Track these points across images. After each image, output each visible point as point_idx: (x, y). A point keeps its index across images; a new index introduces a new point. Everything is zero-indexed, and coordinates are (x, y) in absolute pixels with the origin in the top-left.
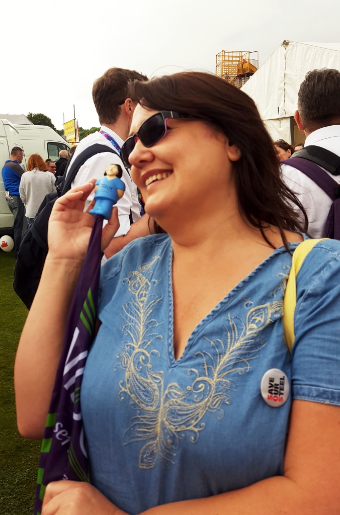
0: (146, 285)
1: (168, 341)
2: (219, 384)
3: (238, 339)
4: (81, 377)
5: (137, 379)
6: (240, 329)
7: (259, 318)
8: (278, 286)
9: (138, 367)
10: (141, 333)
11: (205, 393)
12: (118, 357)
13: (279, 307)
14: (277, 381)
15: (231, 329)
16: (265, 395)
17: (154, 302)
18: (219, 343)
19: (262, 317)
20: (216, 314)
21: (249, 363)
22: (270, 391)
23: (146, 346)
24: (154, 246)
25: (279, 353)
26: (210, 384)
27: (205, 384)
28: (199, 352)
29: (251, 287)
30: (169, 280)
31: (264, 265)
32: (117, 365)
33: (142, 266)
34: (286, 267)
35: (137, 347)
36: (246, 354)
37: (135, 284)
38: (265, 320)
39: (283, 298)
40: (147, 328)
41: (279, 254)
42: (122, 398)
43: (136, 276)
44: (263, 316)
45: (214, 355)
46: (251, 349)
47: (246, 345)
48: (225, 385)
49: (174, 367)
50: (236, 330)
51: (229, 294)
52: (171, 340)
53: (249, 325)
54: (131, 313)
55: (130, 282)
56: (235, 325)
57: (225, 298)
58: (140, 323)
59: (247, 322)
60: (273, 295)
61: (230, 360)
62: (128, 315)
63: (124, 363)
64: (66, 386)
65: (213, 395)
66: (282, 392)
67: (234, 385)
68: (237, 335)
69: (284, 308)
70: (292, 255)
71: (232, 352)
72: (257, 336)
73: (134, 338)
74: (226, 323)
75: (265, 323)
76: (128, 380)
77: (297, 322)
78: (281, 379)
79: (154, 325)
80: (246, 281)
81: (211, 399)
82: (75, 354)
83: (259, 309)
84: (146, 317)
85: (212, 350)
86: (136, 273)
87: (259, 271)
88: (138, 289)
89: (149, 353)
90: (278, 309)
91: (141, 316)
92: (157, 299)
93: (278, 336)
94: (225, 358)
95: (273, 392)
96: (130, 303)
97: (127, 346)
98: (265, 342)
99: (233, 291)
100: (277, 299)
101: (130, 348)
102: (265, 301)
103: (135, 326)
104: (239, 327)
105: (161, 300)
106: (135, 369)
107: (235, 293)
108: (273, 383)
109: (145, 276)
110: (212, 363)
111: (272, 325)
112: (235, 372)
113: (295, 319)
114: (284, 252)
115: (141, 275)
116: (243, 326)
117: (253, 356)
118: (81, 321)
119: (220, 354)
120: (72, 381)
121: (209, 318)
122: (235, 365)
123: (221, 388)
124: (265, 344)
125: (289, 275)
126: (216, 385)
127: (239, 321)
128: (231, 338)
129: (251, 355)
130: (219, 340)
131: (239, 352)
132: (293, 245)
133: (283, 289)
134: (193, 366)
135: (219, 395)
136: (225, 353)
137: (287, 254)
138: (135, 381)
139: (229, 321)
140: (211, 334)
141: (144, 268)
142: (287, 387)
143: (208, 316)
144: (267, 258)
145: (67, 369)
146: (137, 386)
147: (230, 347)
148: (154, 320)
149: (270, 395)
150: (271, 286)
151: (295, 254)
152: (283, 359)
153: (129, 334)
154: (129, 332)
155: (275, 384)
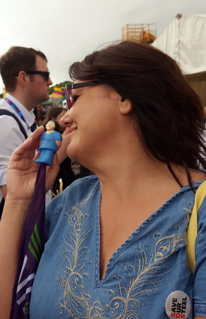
0: (82, 218)
1: (95, 265)
2: (131, 303)
3: (147, 265)
4: (30, 294)
5: (72, 297)
6: (149, 256)
7: (165, 248)
8: (183, 219)
9: (73, 287)
10: (76, 259)
11: (120, 310)
12: (58, 279)
13: (183, 238)
14: (180, 301)
15: (141, 256)
16: (169, 313)
17: (86, 232)
18: (132, 268)
19: (168, 247)
20: (129, 244)
21: (156, 285)
22: (173, 310)
23: (80, 270)
24: (90, 185)
25: (183, 277)
26: (123, 303)
27: (120, 302)
28: (114, 276)
29: (159, 220)
30: (98, 214)
31: (170, 201)
32: (57, 286)
33: (79, 202)
34: (190, 203)
35: (73, 270)
36: (153, 278)
37: (73, 217)
38: (171, 249)
39: (187, 230)
40: (80, 254)
41: (184, 192)
42: (61, 313)
43: (74, 211)
44: (169, 245)
45: (127, 278)
46: (158, 273)
47: (154, 271)
48: (136, 304)
49: (99, 287)
50: (146, 257)
51: (140, 227)
52: (98, 265)
53: (156, 253)
54: (69, 241)
55: (69, 216)
56: (145, 253)
57: (137, 230)
58: (75, 250)
59: (155, 250)
60: (178, 227)
61: (140, 283)
62: (67, 243)
63: (63, 284)
64: (19, 302)
65: (125, 312)
66: (184, 310)
67: (143, 304)
68: (146, 261)
69: (187, 239)
70: (195, 193)
71: (142, 276)
72: (164, 263)
73: (71, 263)
74: (137, 251)
75: (170, 252)
76: (65, 298)
77: (197, 251)
78: (183, 299)
79: (86, 251)
80: (155, 215)
81: (124, 315)
82: (25, 276)
83: (166, 240)
84: (80, 245)
85: (125, 274)
86: (74, 208)
87: (166, 207)
88: (75, 222)
89: (82, 275)
90: (182, 239)
91: (76, 244)
92: (88, 230)
93: (182, 263)
94: (136, 281)
95: (176, 310)
96: (69, 233)
97: (65, 269)
98: (170, 268)
99: (144, 224)
100: (181, 231)
101: (67, 271)
102: (171, 232)
103: (72, 252)
104: (149, 254)
105: (91, 231)
106: (71, 289)
107: (145, 225)
108: (176, 303)
109: (81, 211)
110: (126, 285)
111: (176, 253)
112: (144, 293)
113: (195, 248)
114: (188, 190)
115: (78, 209)
116: (152, 254)
117: (160, 280)
118: (29, 250)
119: (132, 277)
120: (23, 297)
121: (124, 247)
122: (144, 287)
123: (132, 306)
124: (170, 270)
125: (192, 210)
126: (128, 304)
127: (148, 249)
128: (141, 264)
129: (157, 279)
130: (132, 266)
131: (148, 276)
132: (196, 184)
133: (187, 222)
134: (111, 287)
135: (131, 312)
136: (136, 277)
137: (191, 192)
138: (71, 298)
139: (140, 249)
140: (125, 261)
141: (81, 204)
142: (188, 306)
143: (123, 245)
144: (173, 196)
145: (19, 288)
146: (73, 303)
147: (140, 271)
148: (86, 247)
149: (173, 312)
150: (176, 220)
151: (198, 192)
152: (186, 282)
153: (66, 259)
154: (67, 257)
155: (178, 304)
